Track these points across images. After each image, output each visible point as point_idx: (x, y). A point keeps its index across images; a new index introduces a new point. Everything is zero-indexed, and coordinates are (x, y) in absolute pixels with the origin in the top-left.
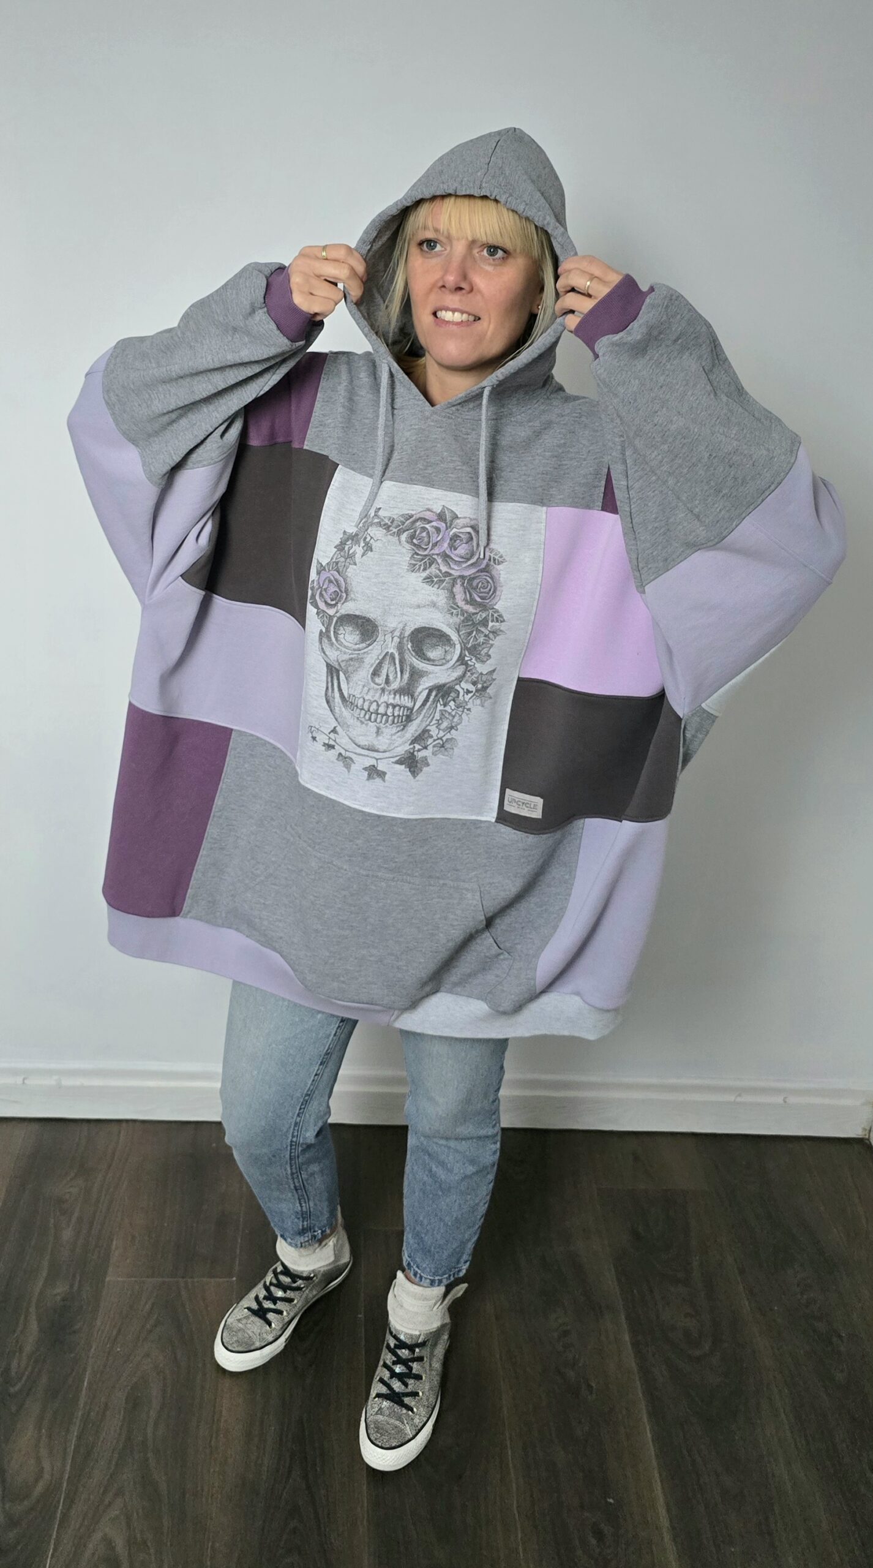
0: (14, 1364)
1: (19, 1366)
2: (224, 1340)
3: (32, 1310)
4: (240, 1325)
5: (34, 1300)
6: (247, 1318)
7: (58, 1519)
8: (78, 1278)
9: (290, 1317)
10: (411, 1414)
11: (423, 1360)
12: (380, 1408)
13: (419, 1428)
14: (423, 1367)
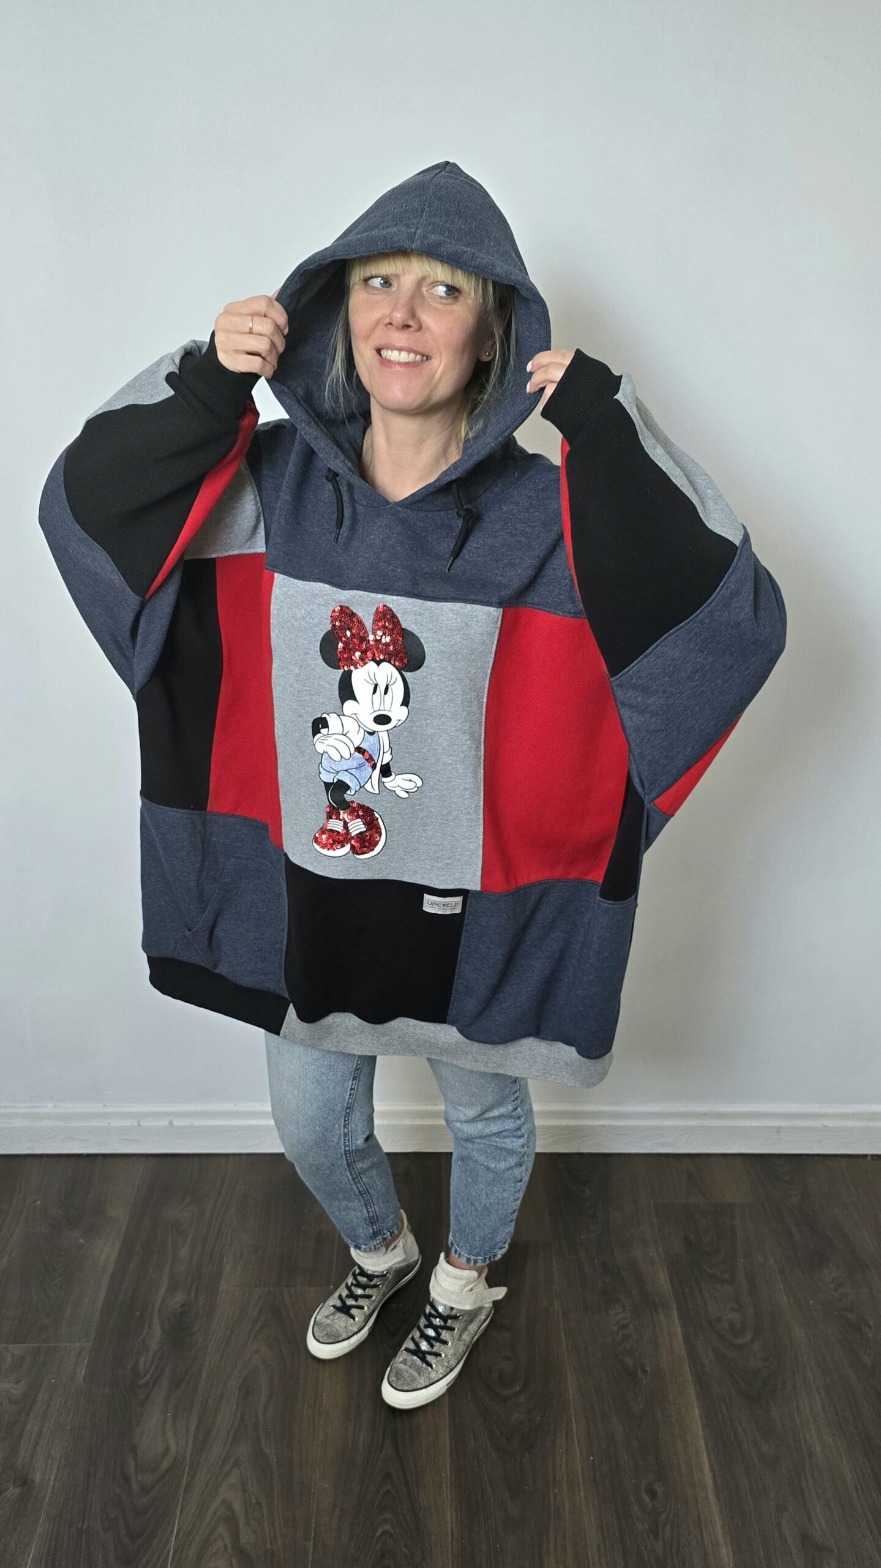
0: (142, 1361)
1: (145, 1364)
2: (315, 1334)
3: (156, 1315)
4: (328, 1321)
5: (157, 1308)
6: (333, 1314)
7: (184, 1486)
8: (194, 1287)
9: (371, 1309)
10: (430, 1368)
11: (454, 1330)
12: (405, 1360)
13: (433, 1381)
14: (453, 1336)
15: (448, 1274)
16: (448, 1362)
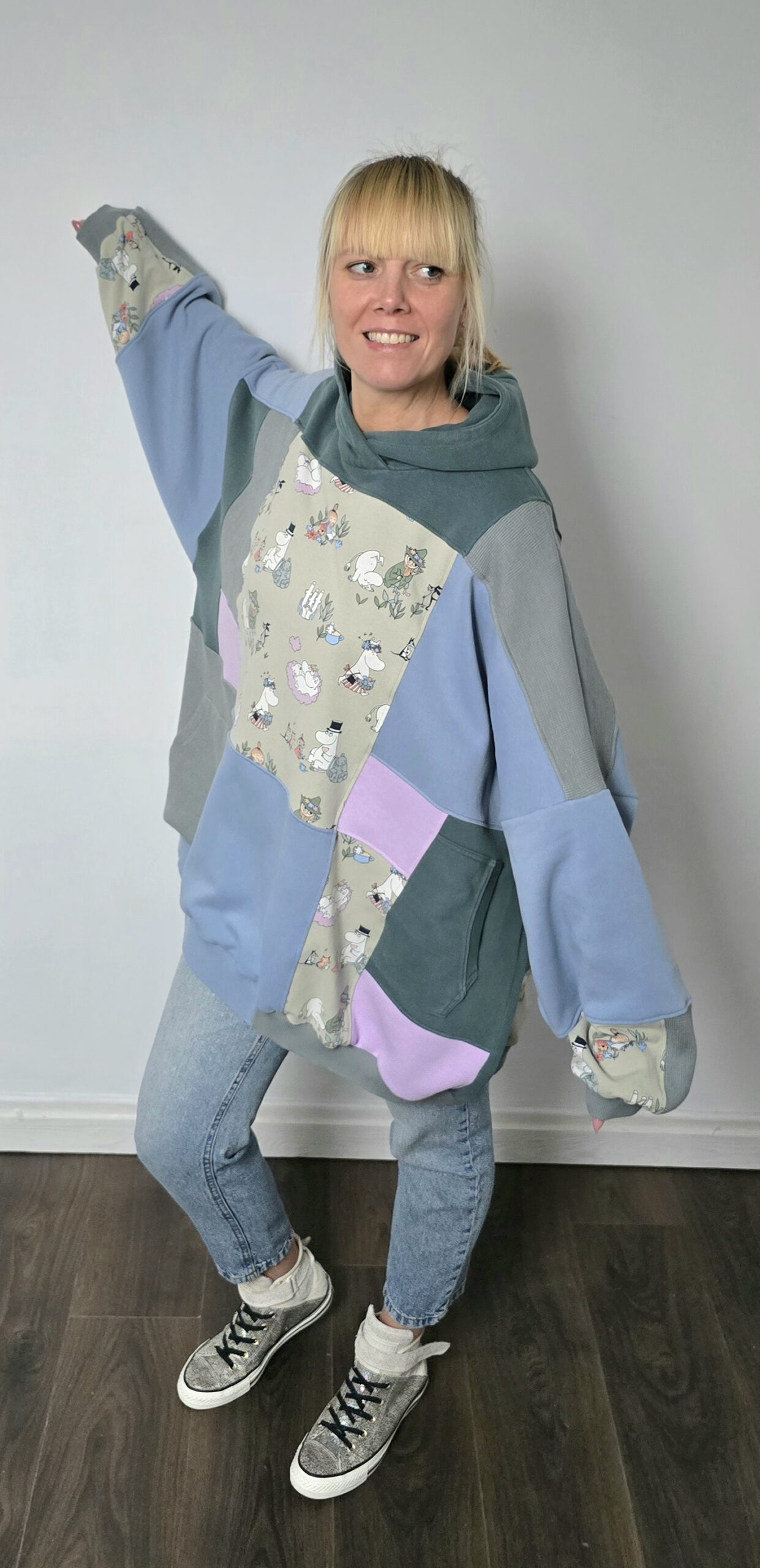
4: (206, 1364)
6: (212, 1357)
8: (38, 1316)
10: (348, 1450)
11: (380, 1402)
12: (321, 1435)
13: (352, 1466)
14: (377, 1409)
15: (378, 1333)
16: (371, 1443)
